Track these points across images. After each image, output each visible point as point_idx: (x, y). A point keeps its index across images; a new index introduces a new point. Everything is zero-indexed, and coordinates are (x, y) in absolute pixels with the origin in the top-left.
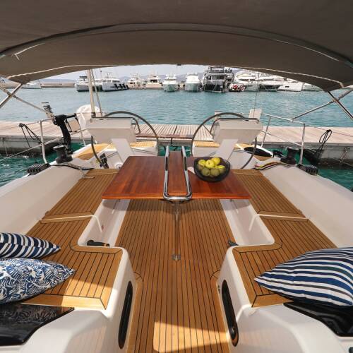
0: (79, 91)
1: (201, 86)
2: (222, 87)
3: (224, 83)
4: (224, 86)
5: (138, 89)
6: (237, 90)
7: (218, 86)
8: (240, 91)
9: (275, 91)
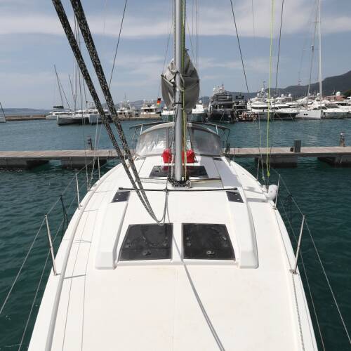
0: (60, 125)
1: (207, 116)
2: (230, 116)
3: (232, 112)
4: (232, 115)
5: (129, 120)
6: (249, 120)
7: (226, 116)
8: (252, 120)
9: (291, 120)
